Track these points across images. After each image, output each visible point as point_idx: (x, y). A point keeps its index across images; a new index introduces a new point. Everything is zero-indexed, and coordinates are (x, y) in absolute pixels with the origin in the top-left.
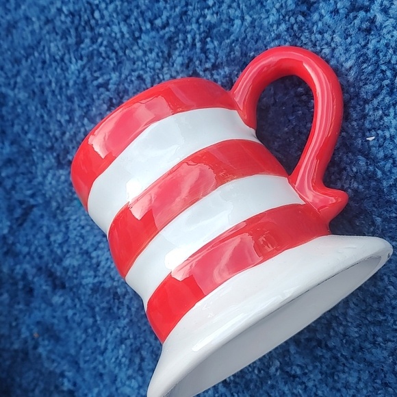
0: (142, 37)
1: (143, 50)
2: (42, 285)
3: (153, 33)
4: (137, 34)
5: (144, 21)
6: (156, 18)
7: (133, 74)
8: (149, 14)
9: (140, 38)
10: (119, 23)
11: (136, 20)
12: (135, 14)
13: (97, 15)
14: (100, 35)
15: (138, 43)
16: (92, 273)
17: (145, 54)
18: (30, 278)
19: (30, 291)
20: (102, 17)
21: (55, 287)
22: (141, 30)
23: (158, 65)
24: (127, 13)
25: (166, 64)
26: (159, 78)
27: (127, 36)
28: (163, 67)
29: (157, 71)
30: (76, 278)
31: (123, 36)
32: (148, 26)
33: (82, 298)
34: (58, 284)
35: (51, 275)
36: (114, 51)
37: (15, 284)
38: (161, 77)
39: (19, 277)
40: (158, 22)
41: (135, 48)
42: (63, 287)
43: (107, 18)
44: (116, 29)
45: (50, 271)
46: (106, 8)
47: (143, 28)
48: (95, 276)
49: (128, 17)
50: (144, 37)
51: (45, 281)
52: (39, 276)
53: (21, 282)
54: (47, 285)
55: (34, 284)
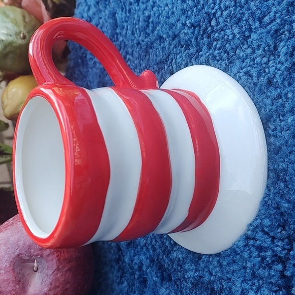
0: (252, 37)
1: (252, 48)
2: (153, 277)
3: (262, 30)
4: (247, 34)
5: (254, 21)
6: (265, 17)
7: (242, 71)
8: (258, 13)
9: (249, 37)
10: (231, 26)
11: (247, 21)
12: (246, 15)
13: (213, 23)
14: (215, 40)
15: (247, 42)
16: (193, 267)
17: (253, 52)
18: (144, 268)
19: (144, 282)
20: (218, 24)
21: (163, 279)
22: (251, 30)
23: (265, 60)
24: (239, 16)
25: (272, 58)
26: (265, 72)
27: (238, 36)
28: (269, 61)
29: (264, 65)
30: (180, 271)
31: (234, 36)
32: (257, 24)
33: (184, 291)
34: (166, 277)
35: (161, 267)
36: (226, 52)
37: (133, 274)
38: (267, 70)
39: (136, 267)
40: (266, 19)
41: (245, 46)
42: (170, 280)
43: (222, 25)
44: (228, 32)
45: (160, 263)
46: (221, 15)
47: (253, 27)
48: (196, 270)
49: (240, 20)
50: (254, 36)
51: (156, 273)
52: (151, 267)
53: (137, 273)
54: (157, 277)
55: (147, 275)
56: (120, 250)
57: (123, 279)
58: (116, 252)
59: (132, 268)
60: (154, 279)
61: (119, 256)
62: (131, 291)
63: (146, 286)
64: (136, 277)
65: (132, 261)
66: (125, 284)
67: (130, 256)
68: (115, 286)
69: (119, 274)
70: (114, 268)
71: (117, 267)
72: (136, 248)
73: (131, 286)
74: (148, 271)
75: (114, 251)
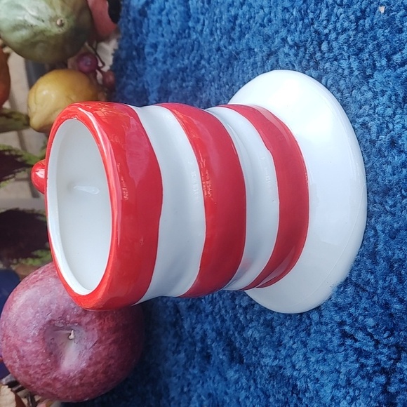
0: (375, 76)
1: (374, 92)
2: (219, 354)
3: (388, 72)
4: (369, 71)
5: (380, 55)
6: (395, 53)
8: (386, 47)
9: (371, 76)
10: (349, 57)
11: (370, 54)
15: (368, 82)
17: (375, 97)
18: (209, 342)
19: (208, 357)
21: (232, 359)
22: (374, 67)
24: (360, 45)
27: (356, 73)
30: (255, 355)
31: (351, 72)
32: (384, 62)
34: (236, 357)
35: (230, 344)
40: (397, 58)
41: (365, 88)
42: (241, 362)
43: (336, 52)
44: (344, 64)
45: (230, 339)
47: (378, 65)
49: (361, 50)
50: (376, 75)
51: (223, 350)
52: (218, 342)
53: (199, 345)
54: (224, 355)
55: (212, 349)
56: (178, 311)
57: (180, 348)
58: (172, 313)
59: (193, 338)
60: (221, 357)
61: (177, 319)
62: (190, 365)
63: (209, 363)
64: (197, 349)
65: (193, 329)
66: (182, 355)
67: (191, 323)
68: (169, 354)
69: (175, 341)
70: (169, 333)
71: (172, 332)
72: (199, 313)
73: (190, 358)
74: (213, 345)
75: (170, 312)
